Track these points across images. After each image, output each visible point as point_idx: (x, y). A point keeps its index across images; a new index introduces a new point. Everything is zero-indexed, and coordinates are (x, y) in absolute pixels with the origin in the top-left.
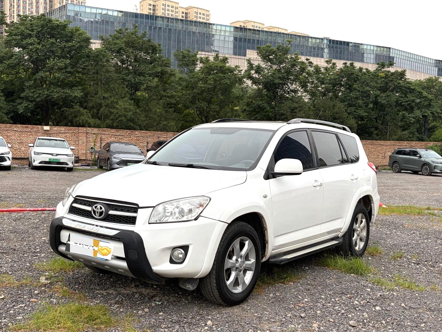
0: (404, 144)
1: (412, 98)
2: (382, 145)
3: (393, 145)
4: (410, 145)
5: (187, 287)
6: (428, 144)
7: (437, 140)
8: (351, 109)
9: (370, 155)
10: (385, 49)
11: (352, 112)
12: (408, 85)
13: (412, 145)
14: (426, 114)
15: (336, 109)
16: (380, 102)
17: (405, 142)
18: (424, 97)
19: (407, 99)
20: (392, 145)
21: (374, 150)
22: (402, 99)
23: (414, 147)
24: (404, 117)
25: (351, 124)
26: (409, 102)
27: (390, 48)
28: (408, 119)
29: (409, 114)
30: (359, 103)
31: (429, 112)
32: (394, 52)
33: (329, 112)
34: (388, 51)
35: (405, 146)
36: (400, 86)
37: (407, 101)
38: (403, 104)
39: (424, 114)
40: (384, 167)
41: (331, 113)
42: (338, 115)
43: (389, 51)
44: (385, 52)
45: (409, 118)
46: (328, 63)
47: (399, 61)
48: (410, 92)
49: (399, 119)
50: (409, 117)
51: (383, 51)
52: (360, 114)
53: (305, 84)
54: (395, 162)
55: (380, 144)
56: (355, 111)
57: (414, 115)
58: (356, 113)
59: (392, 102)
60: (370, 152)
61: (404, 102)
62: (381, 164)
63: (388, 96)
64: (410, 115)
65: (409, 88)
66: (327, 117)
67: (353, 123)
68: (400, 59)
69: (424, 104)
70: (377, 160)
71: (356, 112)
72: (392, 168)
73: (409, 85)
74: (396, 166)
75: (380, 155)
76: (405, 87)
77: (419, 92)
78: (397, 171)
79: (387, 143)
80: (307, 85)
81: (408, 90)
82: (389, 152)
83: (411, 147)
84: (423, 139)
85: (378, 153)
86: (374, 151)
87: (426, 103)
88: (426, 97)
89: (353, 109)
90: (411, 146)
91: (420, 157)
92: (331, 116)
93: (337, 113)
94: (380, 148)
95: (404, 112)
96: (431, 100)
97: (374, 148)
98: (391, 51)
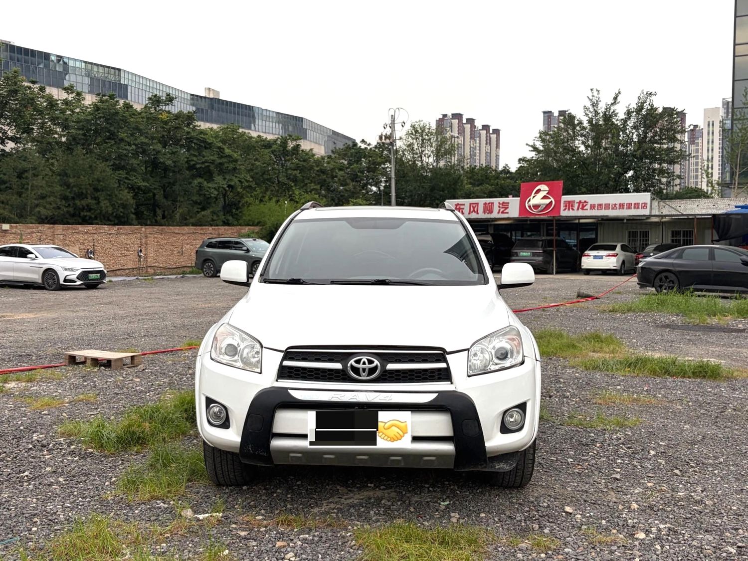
0: (209, 232)
1: (212, 158)
2: (177, 233)
3: (193, 233)
4: (217, 233)
5: (497, 467)
6: (242, 229)
7: (251, 224)
8: (119, 174)
9: (160, 250)
10: (112, 70)
11: (121, 179)
12: (202, 136)
13: (220, 232)
14: (232, 183)
15: (97, 175)
16: (164, 163)
17: (210, 228)
18: (226, 156)
19: (203, 160)
20: (191, 233)
21: (165, 241)
22: (195, 159)
23: (223, 236)
24: (200, 186)
25: (125, 198)
26: (206, 164)
27: (119, 70)
28: (208, 191)
29: (208, 183)
30: (132, 164)
31: (236, 180)
32: (126, 77)
33: (86, 178)
34: (117, 74)
35: (211, 233)
36: (191, 138)
37: (203, 163)
38: (198, 166)
39: (230, 183)
40: (183, 269)
41: (89, 180)
42: (101, 183)
43: (119, 75)
44: (112, 76)
45: (208, 189)
46: (68, 92)
47: (137, 93)
48: (206, 148)
49: (195, 191)
50: (209, 187)
51: (109, 73)
52: (135, 182)
53: (28, 127)
54: (206, 261)
55: (174, 233)
56: (126, 178)
57: (216, 185)
58: (130, 182)
59: (182, 164)
60: (159, 245)
61: (200, 163)
62: (177, 264)
63: (173, 153)
64: (210, 185)
65: (204, 141)
66: (83, 187)
67: (129, 197)
68: (137, 90)
69: (228, 167)
70: (171, 258)
71: (130, 180)
72: (202, 269)
73: (205, 137)
74: (209, 268)
75: (175, 249)
76: (198, 139)
77: (219, 148)
78: (210, 275)
79: (184, 230)
80: (33, 129)
81: (202, 144)
82: (188, 244)
83: (219, 236)
84: (230, 222)
85: (171, 247)
86: (166, 244)
87: (231, 166)
88: (229, 156)
89: (123, 173)
90: (219, 234)
91: (248, 251)
92: (89, 184)
93: (99, 181)
94: (175, 239)
95: (200, 180)
96: (236, 161)
97: (165, 240)
98: (122, 75)
